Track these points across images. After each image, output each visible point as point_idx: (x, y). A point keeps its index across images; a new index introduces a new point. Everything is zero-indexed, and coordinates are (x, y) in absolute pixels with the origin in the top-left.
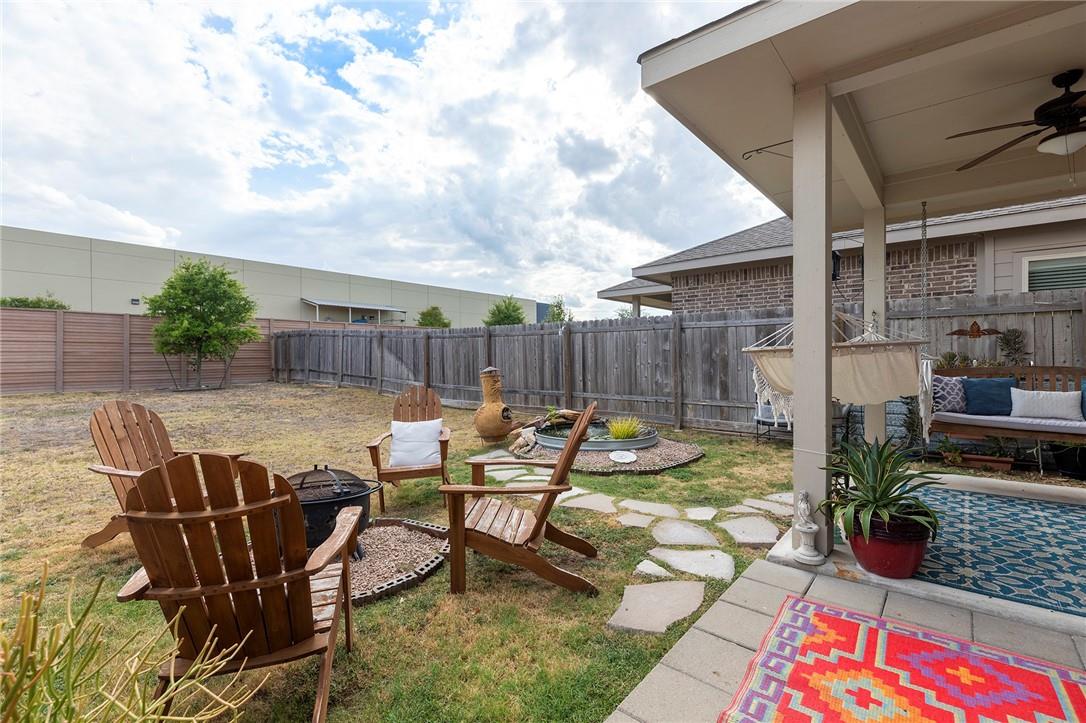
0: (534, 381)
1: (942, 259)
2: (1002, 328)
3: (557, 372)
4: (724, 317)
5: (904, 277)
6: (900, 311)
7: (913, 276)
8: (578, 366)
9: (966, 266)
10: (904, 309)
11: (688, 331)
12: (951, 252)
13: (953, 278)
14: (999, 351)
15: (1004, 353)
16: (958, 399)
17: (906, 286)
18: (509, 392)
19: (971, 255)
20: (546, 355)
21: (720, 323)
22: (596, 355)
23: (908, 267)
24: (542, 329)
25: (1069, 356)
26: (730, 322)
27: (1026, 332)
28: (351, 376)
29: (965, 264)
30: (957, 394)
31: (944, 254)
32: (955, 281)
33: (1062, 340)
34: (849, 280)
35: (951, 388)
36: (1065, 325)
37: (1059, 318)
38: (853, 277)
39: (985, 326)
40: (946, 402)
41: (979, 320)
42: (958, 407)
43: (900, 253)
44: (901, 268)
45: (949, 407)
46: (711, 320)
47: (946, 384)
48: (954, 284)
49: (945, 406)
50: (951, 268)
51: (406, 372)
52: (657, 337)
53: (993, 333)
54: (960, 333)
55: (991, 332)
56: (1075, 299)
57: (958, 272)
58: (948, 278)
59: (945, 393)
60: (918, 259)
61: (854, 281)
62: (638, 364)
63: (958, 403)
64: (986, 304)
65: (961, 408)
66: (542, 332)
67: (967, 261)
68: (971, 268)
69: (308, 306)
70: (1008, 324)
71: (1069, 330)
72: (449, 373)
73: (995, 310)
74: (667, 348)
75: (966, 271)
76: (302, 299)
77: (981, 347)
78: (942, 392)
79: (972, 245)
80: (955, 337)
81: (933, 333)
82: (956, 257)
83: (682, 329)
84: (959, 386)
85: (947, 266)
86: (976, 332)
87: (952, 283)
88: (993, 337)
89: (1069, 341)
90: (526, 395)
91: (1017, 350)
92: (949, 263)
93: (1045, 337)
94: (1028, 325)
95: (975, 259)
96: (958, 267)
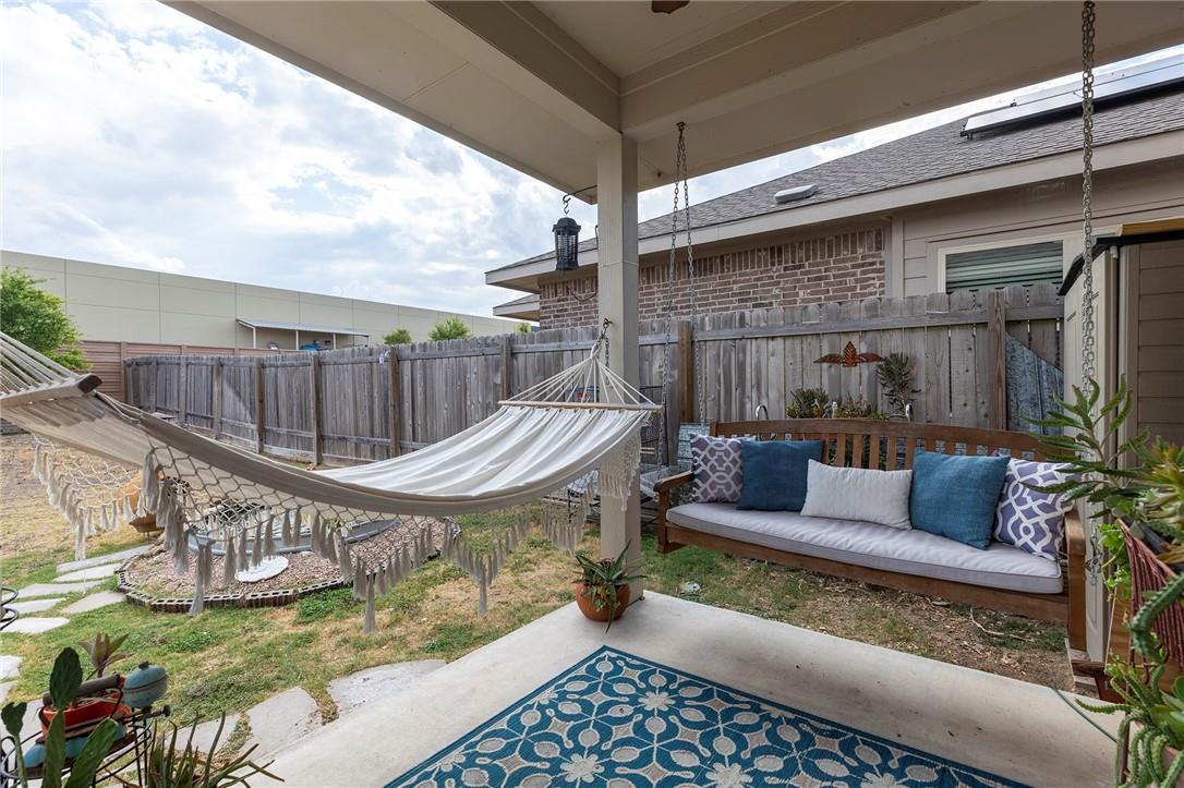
0: (364, 425)
1: (845, 254)
2: (884, 354)
3: (387, 415)
4: (559, 337)
5: (798, 281)
6: (758, 327)
7: (809, 280)
8: (407, 405)
9: (872, 264)
10: (763, 324)
11: (521, 357)
12: (854, 244)
13: (857, 281)
14: (880, 386)
15: (887, 390)
16: (729, 478)
17: (801, 293)
18: (340, 438)
19: (878, 248)
20: (376, 390)
21: (551, 346)
22: (425, 391)
23: (803, 266)
24: (371, 355)
25: (971, 396)
26: (564, 345)
27: (915, 358)
28: (194, 415)
29: (870, 260)
30: (728, 470)
31: (846, 248)
32: (859, 285)
33: (962, 370)
34: (735, 286)
35: (720, 461)
36: (965, 347)
37: (957, 336)
38: (739, 282)
39: (862, 349)
40: (707, 485)
41: (855, 340)
42: (727, 494)
43: (793, 247)
44: (795, 268)
45: (712, 494)
46: (544, 342)
47: (712, 452)
48: (858, 291)
49: (705, 492)
50: (853, 267)
51: (243, 412)
52: (487, 367)
53: (873, 361)
54: (832, 359)
55: (871, 357)
56: (980, 306)
57: (863, 273)
58: (850, 281)
59: (707, 469)
60: (815, 255)
61: (741, 288)
62: (469, 403)
63: (728, 486)
64: (864, 314)
65: (735, 494)
66: (370, 358)
67: (873, 256)
68: (878, 266)
69: (245, 329)
70: (892, 345)
71: (972, 354)
72: (283, 413)
73: (877, 323)
74: (499, 381)
75: (873, 271)
76: (237, 320)
77: (858, 382)
78: (703, 467)
79: (879, 234)
80: (825, 365)
81: (799, 359)
82: (860, 251)
83: (513, 355)
84: (734, 455)
85: (849, 264)
86: (851, 358)
87: (855, 288)
88: (874, 365)
89: (971, 373)
90: (356, 444)
91: (903, 386)
92: (852, 259)
93: (939, 366)
94: (919, 347)
95: (883, 253)
96: (863, 265)
